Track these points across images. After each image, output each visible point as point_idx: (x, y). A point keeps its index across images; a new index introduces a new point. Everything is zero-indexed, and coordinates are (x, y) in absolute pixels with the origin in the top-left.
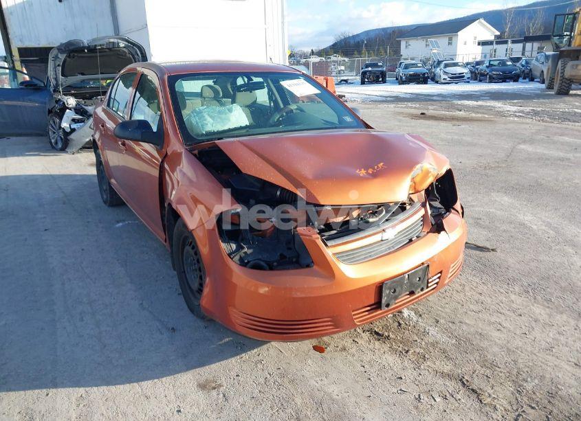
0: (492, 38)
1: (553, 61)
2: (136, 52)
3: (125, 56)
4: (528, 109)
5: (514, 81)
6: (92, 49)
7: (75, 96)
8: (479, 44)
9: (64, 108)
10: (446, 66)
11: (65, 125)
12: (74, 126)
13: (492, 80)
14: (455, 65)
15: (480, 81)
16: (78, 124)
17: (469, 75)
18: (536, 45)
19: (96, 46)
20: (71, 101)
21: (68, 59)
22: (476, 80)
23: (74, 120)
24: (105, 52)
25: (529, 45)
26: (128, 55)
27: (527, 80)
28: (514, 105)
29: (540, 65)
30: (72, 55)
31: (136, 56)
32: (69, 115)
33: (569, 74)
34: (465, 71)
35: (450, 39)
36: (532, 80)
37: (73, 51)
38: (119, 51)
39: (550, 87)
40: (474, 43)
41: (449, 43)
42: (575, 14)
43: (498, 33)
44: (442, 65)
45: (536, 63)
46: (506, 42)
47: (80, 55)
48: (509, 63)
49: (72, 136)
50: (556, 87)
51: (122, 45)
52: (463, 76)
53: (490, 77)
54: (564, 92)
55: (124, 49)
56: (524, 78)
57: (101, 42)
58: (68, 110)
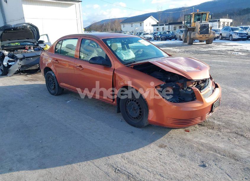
0: (156, 23)
1: (185, 32)
2: (34, 30)
3: (29, 32)
4: (183, 50)
5: (170, 40)
6: (15, 29)
7: (7, 50)
8: (152, 26)
9: (3, 56)
10: (144, 34)
11: (5, 63)
12: (10, 64)
13: (162, 40)
14: (147, 34)
15: (157, 40)
16: (12, 63)
17: (153, 38)
18: (173, 26)
19: (17, 27)
20: (6, 53)
21: (3, 33)
22: (155, 40)
23: (9, 61)
24: (21, 30)
25: (171, 26)
26: (30, 31)
27: (174, 39)
28: (176, 48)
29: (178, 34)
30: (5, 31)
31: (34, 32)
32: (7, 59)
33: (192, 37)
34: (152, 36)
35: (141, 24)
36: (176, 39)
37: (6, 30)
38: (27, 29)
39: (185, 42)
40: (150, 25)
41: (141, 25)
42: (191, 15)
43: (158, 22)
44: (142, 34)
45: (177, 33)
46: (163, 25)
47: (9, 31)
48: (167, 33)
49: (11, 68)
50: (188, 42)
51: (28, 27)
52: (151, 38)
53: (161, 39)
54: (191, 44)
55: (29, 29)
56: (173, 39)
57: (20, 26)
58: (6, 57)
